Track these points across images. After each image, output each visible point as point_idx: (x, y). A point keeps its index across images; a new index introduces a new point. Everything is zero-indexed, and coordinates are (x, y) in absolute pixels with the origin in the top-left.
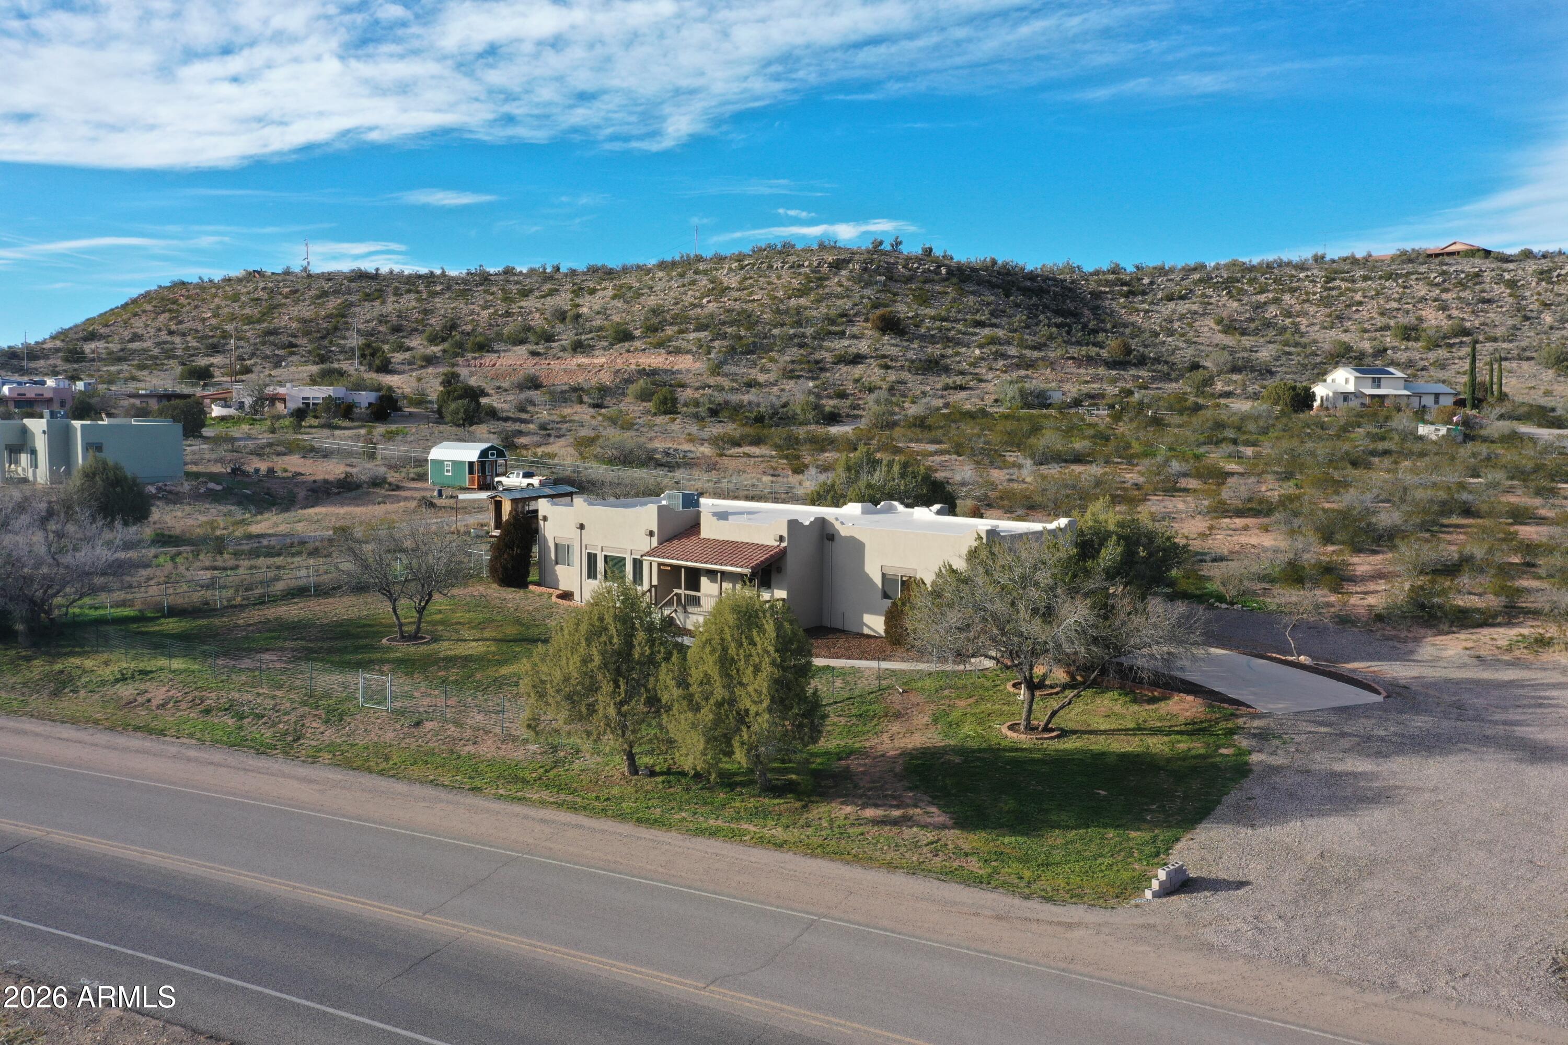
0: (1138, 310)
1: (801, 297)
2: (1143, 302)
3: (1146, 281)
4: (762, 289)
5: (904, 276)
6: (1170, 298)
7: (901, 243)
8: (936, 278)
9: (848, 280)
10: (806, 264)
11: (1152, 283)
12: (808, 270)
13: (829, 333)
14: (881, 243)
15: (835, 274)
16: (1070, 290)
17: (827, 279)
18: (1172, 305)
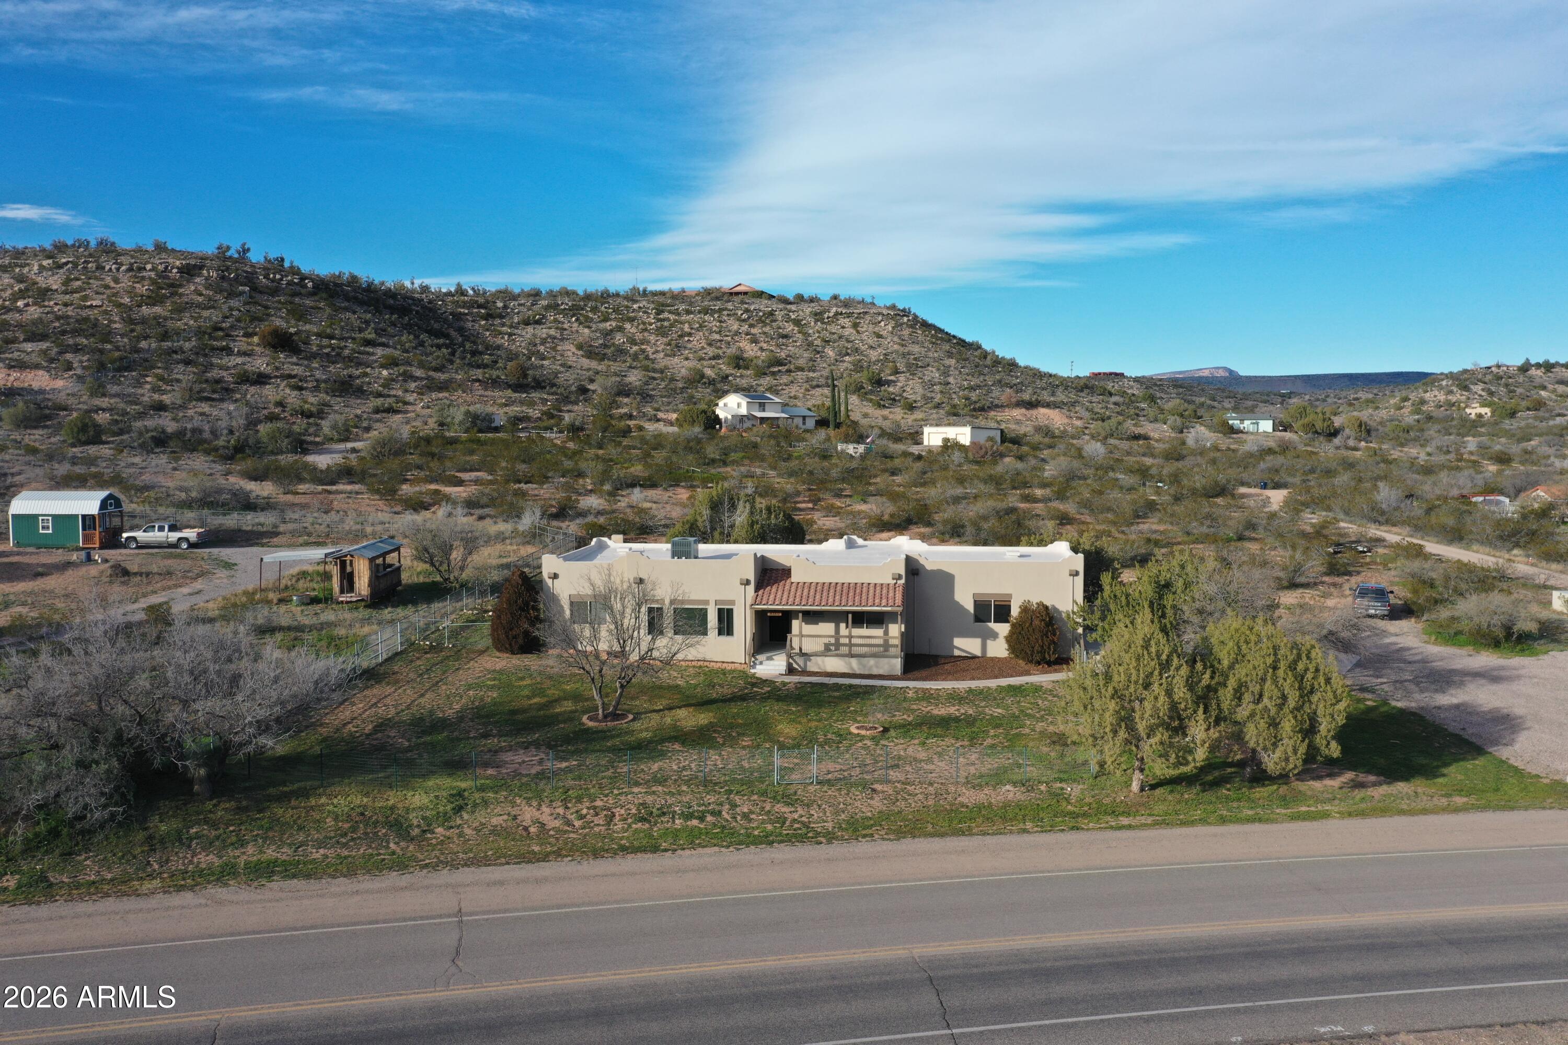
0: (501, 333)
1: (154, 305)
2: (503, 325)
3: (500, 304)
4: (97, 293)
5: (267, 287)
6: (527, 323)
7: (248, 250)
8: (303, 291)
9: (207, 288)
10: (149, 267)
11: (505, 307)
12: (153, 274)
13: (213, 349)
14: (228, 248)
15: (188, 281)
16: (430, 310)
17: (181, 286)
18: (530, 329)
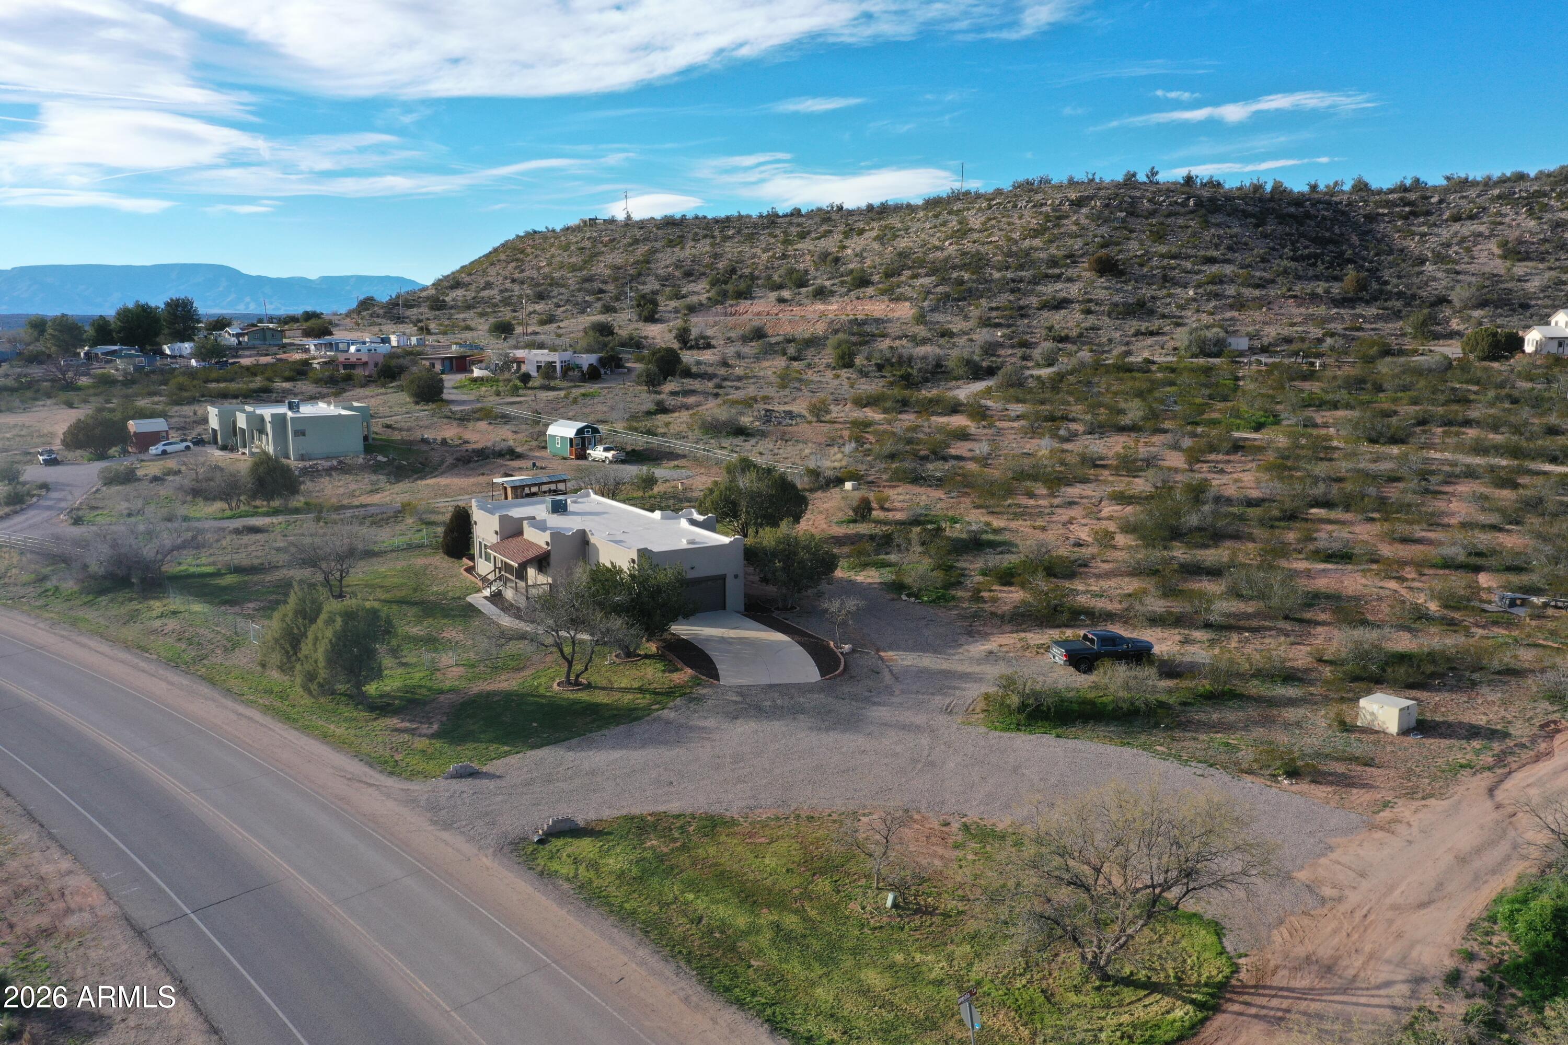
0: (1414, 234)
1: (1036, 237)
2: (1424, 224)
3: (1434, 200)
4: (1001, 230)
5: (1147, 210)
6: (1457, 218)
7: (1157, 173)
8: (1182, 210)
9: (1087, 217)
10: (1049, 202)
11: (1441, 202)
12: (1048, 209)
13: (1047, 276)
14: (1134, 175)
15: (1075, 212)
16: (1343, 213)
17: (1067, 217)
18: (1456, 226)
